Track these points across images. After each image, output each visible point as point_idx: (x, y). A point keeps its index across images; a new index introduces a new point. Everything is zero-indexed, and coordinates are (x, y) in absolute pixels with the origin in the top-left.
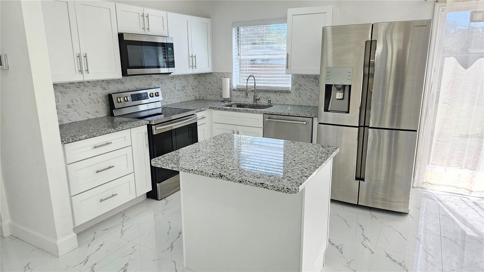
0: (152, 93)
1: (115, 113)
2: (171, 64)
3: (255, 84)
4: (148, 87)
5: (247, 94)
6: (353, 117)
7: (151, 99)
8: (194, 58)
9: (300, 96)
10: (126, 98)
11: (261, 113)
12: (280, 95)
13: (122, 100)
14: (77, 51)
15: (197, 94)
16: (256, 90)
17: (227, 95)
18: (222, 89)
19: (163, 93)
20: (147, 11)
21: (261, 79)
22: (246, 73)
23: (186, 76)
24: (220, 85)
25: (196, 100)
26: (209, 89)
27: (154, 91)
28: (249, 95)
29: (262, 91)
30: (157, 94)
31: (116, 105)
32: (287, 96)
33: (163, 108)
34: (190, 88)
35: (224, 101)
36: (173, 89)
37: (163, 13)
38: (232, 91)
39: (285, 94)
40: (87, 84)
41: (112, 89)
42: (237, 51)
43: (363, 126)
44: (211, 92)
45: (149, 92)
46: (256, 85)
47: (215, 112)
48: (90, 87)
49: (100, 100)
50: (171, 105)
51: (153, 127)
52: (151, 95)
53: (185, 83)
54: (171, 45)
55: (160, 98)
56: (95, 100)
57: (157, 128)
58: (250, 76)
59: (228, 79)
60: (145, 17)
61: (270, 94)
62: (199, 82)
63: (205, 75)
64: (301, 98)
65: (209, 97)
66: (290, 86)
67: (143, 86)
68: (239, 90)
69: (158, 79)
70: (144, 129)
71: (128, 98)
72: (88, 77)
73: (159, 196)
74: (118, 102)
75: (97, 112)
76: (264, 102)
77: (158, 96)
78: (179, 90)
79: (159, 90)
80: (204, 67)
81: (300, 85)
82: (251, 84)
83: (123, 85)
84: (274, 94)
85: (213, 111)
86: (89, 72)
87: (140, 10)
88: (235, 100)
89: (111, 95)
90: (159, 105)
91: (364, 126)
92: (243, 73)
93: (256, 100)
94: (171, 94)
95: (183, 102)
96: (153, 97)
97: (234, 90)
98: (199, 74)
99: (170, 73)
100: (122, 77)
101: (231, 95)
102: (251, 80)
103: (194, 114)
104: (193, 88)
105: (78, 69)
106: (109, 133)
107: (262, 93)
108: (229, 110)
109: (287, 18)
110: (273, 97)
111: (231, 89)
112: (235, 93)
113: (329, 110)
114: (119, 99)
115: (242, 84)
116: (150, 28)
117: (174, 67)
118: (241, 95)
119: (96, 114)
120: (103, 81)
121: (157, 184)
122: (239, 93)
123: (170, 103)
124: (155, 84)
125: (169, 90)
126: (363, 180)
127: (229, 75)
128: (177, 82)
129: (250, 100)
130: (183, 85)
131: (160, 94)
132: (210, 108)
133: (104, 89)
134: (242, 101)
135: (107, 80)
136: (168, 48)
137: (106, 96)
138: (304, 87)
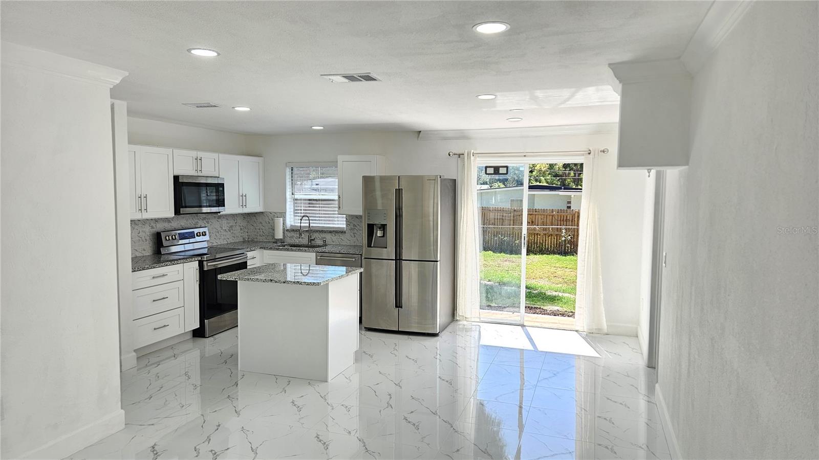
0: (199, 233)
1: (163, 251)
2: (221, 203)
3: (309, 224)
4: (193, 226)
5: (300, 234)
6: (390, 252)
7: (198, 239)
8: (244, 197)
9: (355, 236)
10: (174, 237)
11: (313, 252)
12: (335, 235)
13: (171, 238)
14: (139, 193)
15: (245, 236)
16: (310, 231)
17: (279, 235)
18: (274, 230)
19: (210, 233)
20: (200, 154)
21: (316, 219)
22: (301, 213)
23: (234, 216)
24: (273, 225)
25: (244, 242)
26: (259, 230)
27: (201, 230)
28: (303, 235)
29: (317, 231)
30: (204, 233)
31: (165, 243)
32: (342, 236)
33: (209, 248)
34: (238, 228)
35: (276, 241)
36: (219, 229)
37: (215, 155)
38: (286, 232)
39: (340, 234)
40: (137, 222)
41: (159, 227)
42: (291, 190)
43: (398, 259)
44: (261, 233)
45: (196, 231)
46: (311, 225)
47: (266, 252)
48: (140, 225)
49: (148, 238)
50: (217, 246)
51: (205, 263)
52: (199, 234)
53: (232, 223)
54: (222, 185)
55: (207, 238)
56: (143, 238)
57: (209, 264)
58: (304, 216)
59: (282, 219)
60: (198, 160)
61: (326, 234)
62: (248, 222)
63: (256, 215)
64: (355, 238)
65: (260, 239)
66: (345, 226)
67: (189, 226)
68: (294, 230)
69: (204, 219)
70: (196, 264)
71: (176, 236)
72: (146, 216)
73: (207, 335)
74: (166, 240)
75: (144, 250)
76: (319, 242)
77: (205, 235)
78: (226, 230)
79: (205, 230)
80: (254, 206)
81: (354, 225)
82: (305, 224)
83: (170, 224)
84: (330, 234)
85: (264, 251)
86: (148, 210)
87: (194, 154)
88: (288, 241)
89: (160, 233)
90: (205, 245)
91: (400, 259)
92: (296, 213)
93: (311, 240)
94: (217, 234)
95: (230, 243)
96: (200, 236)
97: (287, 230)
98: (248, 214)
99: (219, 212)
100: (174, 216)
101: (284, 236)
102: (306, 220)
103: (243, 253)
104: (241, 229)
105: (144, 207)
106: (167, 265)
107: (317, 234)
108: (281, 250)
109: (337, 162)
110: (328, 237)
111: (284, 229)
112: (289, 234)
113: (372, 246)
114: (167, 238)
115: (297, 225)
116: (202, 170)
117: (224, 206)
118: (295, 235)
119: (143, 252)
120: (152, 219)
121: (205, 320)
122: (292, 234)
123: (215, 244)
124: (201, 223)
125: (215, 230)
126: (402, 307)
127: (283, 215)
128: (224, 221)
129: (304, 240)
130: (231, 224)
131: (207, 233)
132: (261, 248)
133: (152, 227)
134: (297, 241)
135: (155, 219)
136: (219, 188)
137: (153, 235)
138: (358, 227)
